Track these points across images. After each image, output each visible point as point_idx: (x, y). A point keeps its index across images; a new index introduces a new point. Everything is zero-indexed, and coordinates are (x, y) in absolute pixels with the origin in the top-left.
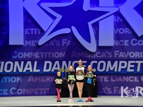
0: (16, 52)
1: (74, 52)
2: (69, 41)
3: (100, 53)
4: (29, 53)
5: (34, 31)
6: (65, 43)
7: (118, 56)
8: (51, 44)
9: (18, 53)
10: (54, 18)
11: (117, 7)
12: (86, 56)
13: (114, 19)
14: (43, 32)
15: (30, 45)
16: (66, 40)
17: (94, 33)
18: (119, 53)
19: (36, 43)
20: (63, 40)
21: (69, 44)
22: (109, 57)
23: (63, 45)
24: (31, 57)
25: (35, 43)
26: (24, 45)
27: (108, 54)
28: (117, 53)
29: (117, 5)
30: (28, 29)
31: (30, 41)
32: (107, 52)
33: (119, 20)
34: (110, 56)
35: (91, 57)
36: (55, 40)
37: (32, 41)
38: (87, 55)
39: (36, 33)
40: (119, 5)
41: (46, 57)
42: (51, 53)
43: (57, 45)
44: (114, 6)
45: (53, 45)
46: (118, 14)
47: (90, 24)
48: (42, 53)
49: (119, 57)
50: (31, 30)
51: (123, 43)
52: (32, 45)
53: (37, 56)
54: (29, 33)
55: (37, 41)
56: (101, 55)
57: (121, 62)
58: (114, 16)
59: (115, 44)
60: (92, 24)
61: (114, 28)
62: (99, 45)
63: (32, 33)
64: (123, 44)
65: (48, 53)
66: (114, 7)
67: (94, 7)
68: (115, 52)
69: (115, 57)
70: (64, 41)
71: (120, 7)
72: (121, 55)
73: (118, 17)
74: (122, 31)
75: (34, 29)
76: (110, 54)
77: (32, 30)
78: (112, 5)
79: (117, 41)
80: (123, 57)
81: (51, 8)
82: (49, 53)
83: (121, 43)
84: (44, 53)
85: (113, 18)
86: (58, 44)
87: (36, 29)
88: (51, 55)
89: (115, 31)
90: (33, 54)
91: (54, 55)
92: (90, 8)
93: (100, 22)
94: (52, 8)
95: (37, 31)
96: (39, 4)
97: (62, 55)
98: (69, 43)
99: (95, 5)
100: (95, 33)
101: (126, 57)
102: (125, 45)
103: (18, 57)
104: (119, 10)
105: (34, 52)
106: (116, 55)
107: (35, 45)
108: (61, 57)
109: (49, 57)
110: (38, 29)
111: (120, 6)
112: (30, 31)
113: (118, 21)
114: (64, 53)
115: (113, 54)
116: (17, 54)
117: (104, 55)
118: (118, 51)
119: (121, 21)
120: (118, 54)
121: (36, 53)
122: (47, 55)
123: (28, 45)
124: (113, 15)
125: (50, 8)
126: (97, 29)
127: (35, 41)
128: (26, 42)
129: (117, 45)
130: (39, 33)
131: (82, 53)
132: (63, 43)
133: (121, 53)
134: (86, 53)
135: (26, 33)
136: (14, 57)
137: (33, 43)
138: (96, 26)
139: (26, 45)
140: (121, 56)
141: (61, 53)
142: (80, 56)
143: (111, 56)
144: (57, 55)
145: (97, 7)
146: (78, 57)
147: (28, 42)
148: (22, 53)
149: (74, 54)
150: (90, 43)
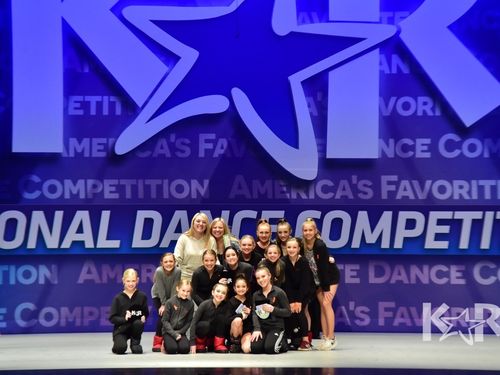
0: (36, 179)
1: (240, 179)
2: (223, 142)
3: (330, 183)
4: (81, 183)
5: (99, 105)
6: (210, 146)
7: (392, 194)
8: (158, 151)
9: (44, 180)
10: (170, 58)
11: (391, 21)
12: (283, 192)
13: (381, 64)
14: (131, 110)
15: (87, 155)
16: (212, 136)
17: (311, 114)
18: (397, 184)
19: (106, 145)
20: (203, 137)
21: (222, 152)
22: (361, 196)
23: (202, 154)
24: (90, 196)
25: (102, 147)
26: (65, 155)
27: (360, 186)
28: (390, 183)
29: (390, 14)
30: (80, 98)
31: (86, 141)
32: (354, 178)
33: (398, 68)
34: (365, 193)
35: (299, 196)
36: (173, 138)
37: (94, 139)
38: (285, 189)
39: (106, 112)
40: (398, 14)
41: (141, 195)
42: (159, 182)
43: (180, 155)
44: (381, 19)
45: (168, 155)
46: (394, 47)
47: (296, 80)
48: (128, 183)
49: (399, 197)
50: (89, 102)
51: (413, 148)
52: (94, 155)
53: (111, 192)
54: (81, 112)
55: (111, 140)
56: (334, 190)
57: (404, 216)
58: (381, 53)
59: (383, 153)
60: (304, 83)
61: (380, 95)
62: (328, 156)
63: (93, 112)
64: (411, 153)
65: (148, 182)
66: (380, 22)
67: (312, 22)
68: (385, 179)
69: (384, 196)
70: (207, 141)
71: (403, 24)
72: (405, 189)
73: (395, 59)
74: (406, 106)
75: (99, 98)
76: (365, 185)
77: (93, 100)
79: (391, 141)
80: (412, 197)
81: (160, 24)
82: (153, 183)
83: (405, 148)
84: (134, 182)
85: (378, 63)
86: (183, 152)
87: (106, 98)
88: (160, 188)
89: (383, 107)
90: (95, 186)
91: (170, 190)
92: (299, 24)
93: (331, 74)
94: (162, 25)
95: (112, 105)
96: (116, 10)
97: (196, 188)
98: (222, 148)
99: (314, 15)
100: (316, 114)
101: (420, 198)
102: (417, 156)
103: (42, 195)
104: (399, 32)
105: (100, 177)
106: (385, 189)
107: (103, 154)
108: (194, 196)
109: (154, 195)
110: (113, 99)
111: (403, 18)
112: (85, 106)
113: (394, 71)
114: (206, 182)
115: (377, 187)
116: (39, 187)
117: (344, 189)
118: (394, 178)
119: (406, 70)
120: (393, 188)
121: (107, 182)
122: (147, 188)
123: (79, 155)
124: (377, 51)
125: (156, 22)
126: (319, 98)
127: (104, 140)
128: (73, 142)
129: (390, 154)
130: (118, 111)
131: (268, 183)
132: (203, 147)
133: (405, 183)
134: (282, 184)
135: (72, 112)
136: (28, 196)
137: (96, 148)
138: (317, 88)
139: (72, 154)
140: (405, 194)
141: (195, 183)
142: (262, 192)
143: (370, 194)
144: (180, 189)
145: (321, 21)
146: (255, 196)
147: (80, 143)
148: (57, 183)
149: (240, 187)
150: (296, 146)
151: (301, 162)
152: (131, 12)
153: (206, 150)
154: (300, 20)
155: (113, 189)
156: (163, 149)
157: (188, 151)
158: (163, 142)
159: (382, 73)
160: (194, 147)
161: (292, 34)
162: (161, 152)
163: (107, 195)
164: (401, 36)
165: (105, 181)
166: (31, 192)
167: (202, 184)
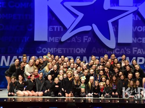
0: (40, 48)
1: (94, 48)
2: (90, 38)
3: (119, 50)
4: (52, 49)
5: (57, 28)
6: (86, 39)
7: (136, 53)
8: (72, 41)
9: (42, 48)
10: (76, 16)
11: (136, 6)
12: (106, 52)
13: (133, 17)
14: (65, 30)
15: (54, 41)
16: (87, 37)
17: (114, 31)
18: (137, 50)
19: (59, 39)
20: (85, 37)
21: (90, 41)
22: (127, 53)
23: (84, 41)
24: (54, 52)
25: (58, 39)
26: (48, 41)
28: (135, 49)
29: (136, 4)
30: (52, 26)
31: (53, 38)
32: (125, 48)
33: (138, 18)
34: (128, 52)
35: (110, 53)
36: (76, 37)
37: (56, 37)
38: (106, 51)
39: (59, 30)
40: (138, 4)
41: (68, 52)
42: (73, 49)
43: (78, 42)
44: (133, 5)
45: (75, 42)
46: (137, 13)
47: (110, 22)
48: (64, 49)
49: (138, 53)
50: (54, 28)
51: (142, 40)
52: (55, 42)
53: (60, 51)
54: (52, 30)
55: (60, 38)
56: (120, 51)
57: (139, 58)
58: (133, 14)
59: (133, 41)
60: (112, 23)
61: (133, 26)
62: (118, 42)
63: (55, 30)
64: (141, 42)
65: (70, 49)
66: (133, 6)
67: (114, 6)
68: (134, 48)
69: (134, 53)
70: (86, 38)
71: (139, 7)
72: (139, 51)
73: (137, 16)
74: (140, 29)
75: (57, 26)
76: (128, 50)
77: (55, 27)
78: (132, 4)
79: (136, 38)
80: (141, 53)
81: (73, 7)
82: (71, 49)
83: (139, 40)
84: (66, 49)
85: (132, 17)
86: (79, 41)
87: (59, 26)
88: (73, 50)
89: (133, 29)
90: (56, 50)
91: (76, 51)
92: (111, 7)
93: (119, 20)
95: (60, 29)
96: (62, 3)
97: (82, 51)
98: (90, 40)
99: (115, 4)
100: (115, 31)
101: (143, 53)
102: (143, 42)
103: (42, 52)
104: (138, 9)
105: (57, 47)
106: (134, 51)
107: (58, 41)
108: (82, 53)
109: (71, 52)
110: (61, 27)
111: (139, 5)
112: (53, 28)
113: (137, 19)
114: (85, 49)
115: (131, 51)
116: (41, 50)
117: (123, 51)
118: (136, 48)
119: (140, 19)
120: (136, 51)
121: (59, 49)
122: (69, 50)
123: (52, 42)
124: (132, 14)
125: (73, 6)
126: (116, 27)
127: (58, 38)
128: (50, 38)
129: (135, 42)
130: (62, 30)
131: (102, 49)
132: (85, 39)
133: (139, 50)
134: (106, 49)
135: (50, 30)
136: (38, 52)
137: (56, 40)
138: (116, 24)
139: (50, 41)
140: (139, 52)
141: (82, 49)
142: (100, 52)
143: (130, 52)
144: (78, 51)
145: (117, 6)
146: (98, 53)
147: (52, 38)
148: (46, 49)
149: (94, 50)
150: (110, 39)
151: (111, 44)
152: (66, 4)
153: (85, 40)
154: (111, 6)
155: (61, 50)
156: (74, 40)
157: (80, 41)
158: (74, 38)
159: (133, 20)
160: (82, 39)
161: (109, 9)
162: (73, 41)
163: (59, 52)
164: (139, 10)
165: (58, 48)
166: (39, 51)
167: (84, 49)
